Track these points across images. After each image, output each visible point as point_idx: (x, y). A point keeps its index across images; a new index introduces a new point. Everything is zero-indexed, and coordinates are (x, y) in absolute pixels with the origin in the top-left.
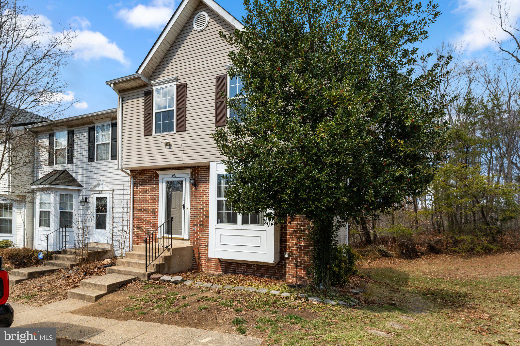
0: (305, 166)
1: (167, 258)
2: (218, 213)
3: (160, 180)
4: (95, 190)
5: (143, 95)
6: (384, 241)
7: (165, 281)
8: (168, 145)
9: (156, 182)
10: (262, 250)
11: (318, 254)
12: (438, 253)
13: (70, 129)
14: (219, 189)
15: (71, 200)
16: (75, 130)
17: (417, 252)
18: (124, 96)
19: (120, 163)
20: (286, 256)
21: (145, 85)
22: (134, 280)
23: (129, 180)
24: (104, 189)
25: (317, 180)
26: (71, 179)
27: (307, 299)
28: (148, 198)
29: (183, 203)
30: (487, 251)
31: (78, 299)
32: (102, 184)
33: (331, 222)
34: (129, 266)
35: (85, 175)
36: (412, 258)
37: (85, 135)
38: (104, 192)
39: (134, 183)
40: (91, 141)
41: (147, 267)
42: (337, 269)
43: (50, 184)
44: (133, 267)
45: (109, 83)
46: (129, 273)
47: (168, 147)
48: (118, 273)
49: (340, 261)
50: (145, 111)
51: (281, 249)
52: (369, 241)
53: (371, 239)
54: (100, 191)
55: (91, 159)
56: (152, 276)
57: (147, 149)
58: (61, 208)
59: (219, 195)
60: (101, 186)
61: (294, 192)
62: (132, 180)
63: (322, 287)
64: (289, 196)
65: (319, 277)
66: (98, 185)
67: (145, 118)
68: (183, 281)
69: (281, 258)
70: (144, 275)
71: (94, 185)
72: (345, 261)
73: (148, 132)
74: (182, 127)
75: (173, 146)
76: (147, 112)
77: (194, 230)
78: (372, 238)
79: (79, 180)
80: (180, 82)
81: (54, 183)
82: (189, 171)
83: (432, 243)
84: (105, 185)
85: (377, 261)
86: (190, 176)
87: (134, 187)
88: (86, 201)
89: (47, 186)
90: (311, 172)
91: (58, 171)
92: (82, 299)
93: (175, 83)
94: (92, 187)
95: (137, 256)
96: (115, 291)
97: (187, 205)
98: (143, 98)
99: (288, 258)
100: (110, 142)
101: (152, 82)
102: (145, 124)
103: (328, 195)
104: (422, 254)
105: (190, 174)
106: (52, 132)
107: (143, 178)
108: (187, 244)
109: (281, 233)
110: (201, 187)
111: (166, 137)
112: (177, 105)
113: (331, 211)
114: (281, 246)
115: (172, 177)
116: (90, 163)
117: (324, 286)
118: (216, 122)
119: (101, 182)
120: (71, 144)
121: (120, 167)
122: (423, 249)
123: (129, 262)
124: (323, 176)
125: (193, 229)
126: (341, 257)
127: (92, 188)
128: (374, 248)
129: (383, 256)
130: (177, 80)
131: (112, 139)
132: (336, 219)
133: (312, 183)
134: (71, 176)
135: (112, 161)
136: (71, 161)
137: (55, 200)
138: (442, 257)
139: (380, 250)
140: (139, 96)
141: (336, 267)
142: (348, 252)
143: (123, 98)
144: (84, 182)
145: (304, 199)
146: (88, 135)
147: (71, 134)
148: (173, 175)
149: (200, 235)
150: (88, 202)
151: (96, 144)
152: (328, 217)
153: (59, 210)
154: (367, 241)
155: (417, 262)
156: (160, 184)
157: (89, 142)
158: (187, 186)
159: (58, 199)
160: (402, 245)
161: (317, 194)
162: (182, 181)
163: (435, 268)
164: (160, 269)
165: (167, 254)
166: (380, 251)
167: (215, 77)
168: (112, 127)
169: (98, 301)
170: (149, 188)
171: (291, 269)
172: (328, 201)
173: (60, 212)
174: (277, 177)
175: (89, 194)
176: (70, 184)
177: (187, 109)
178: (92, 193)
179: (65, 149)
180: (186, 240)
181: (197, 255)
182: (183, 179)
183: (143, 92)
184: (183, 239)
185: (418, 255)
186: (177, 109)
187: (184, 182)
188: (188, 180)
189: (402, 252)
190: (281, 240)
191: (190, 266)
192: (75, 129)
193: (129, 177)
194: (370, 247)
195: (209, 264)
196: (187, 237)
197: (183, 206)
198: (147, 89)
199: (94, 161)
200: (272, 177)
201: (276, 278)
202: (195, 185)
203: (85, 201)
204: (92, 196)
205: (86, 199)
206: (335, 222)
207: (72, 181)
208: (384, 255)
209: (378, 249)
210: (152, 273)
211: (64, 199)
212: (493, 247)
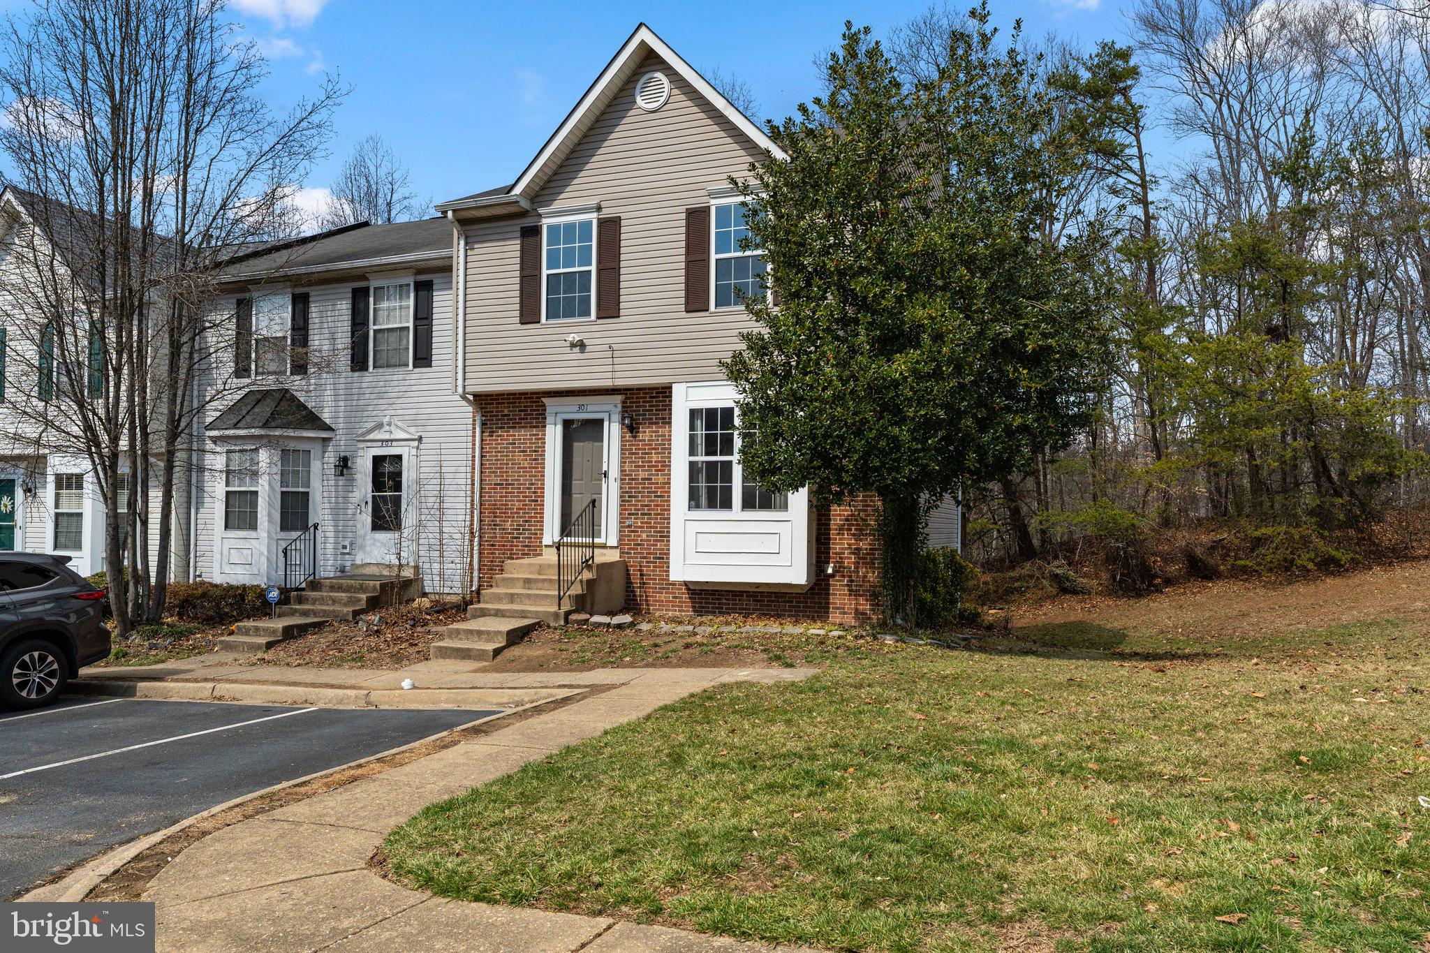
0: (878, 420)
1: (590, 583)
2: (690, 487)
3: (549, 419)
4: (371, 436)
5: (518, 234)
6: (1068, 548)
7: (599, 625)
8: (581, 345)
9: (539, 420)
10: (782, 560)
11: (893, 559)
12: (1209, 578)
13: (299, 291)
14: (692, 439)
15: (308, 464)
16: (312, 294)
17: (1155, 576)
18: (469, 234)
19: (460, 382)
20: (830, 571)
21: (523, 214)
22: (538, 625)
23: (471, 415)
24: (392, 437)
25: (895, 439)
26: (302, 411)
27: (875, 638)
28: (519, 457)
29: (605, 468)
30: (1329, 566)
31: (455, 658)
32: (389, 425)
33: (915, 503)
34: (512, 602)
35: (342, 404)
36: (1139, 595)
37: (344, 307)
38: (394, 444)
39: (483, 424)
40: (359, 320)
41: (558, 601)
42: (928, 596)
43: (263, 425)
44: (521, 603)
45: (442, 209)
46: (523, 614)
47: (577, 349)
48: (496, 615)
49: (936, 580)
50: (522, 270)
51: (818, 557)
52: (1027, 552)
53: (1031, 545)
54: (382, 441)
55: (359, 362)
56: (571, 618)
57: (525, 353)
58: (283, 483)
59: (692, 452)
60: (387, 428)
61: (861, 458)
62: (478, 418)
63: (899, 621)
64: (855, 465)
65: (895, 600)
66: (380, 426)
67: (522, 284)
68: (632, 625)
69: (817, 575)
70: (556, 615)
71: (369, 425)
72: (945, 581)
73: (529, 315)
74: (610, 307)
75: (588, 349)
76: (525, 273)
77: (629, 526)
78: (1036, 542)
79: (326, 416)
80: (607, 213)
82: (618, 399)
83: (1199, 551)
84: (397, 426)
85: (1048, 606)
86: (619, 408)
87: (482, 432)
88: (347, 466)
90: (886, 428)
91: (266, 394)
92: (463, 658)
93: (595, 215)
94: (360, 431)
95: (521, 583)
97: (614, 473)
98: (518, 242)
99: (832, 576)
100: (411, 324)
101: (541, 211)
102: (521, 297)
103: (911, 463)
104: (1168, 582)
105: (620, 406)
106: (247, 295)
107: (506, 412)
108: (614, 556)
109: (819, 524)
110: (646, 434)
111: (573, 328)
112: (599, 262)
113: (915, 485)
114: (819, 552)
115: (578, 412)
116: (357, 374)
117: (902, 619)
118: (687, 303)
119: (386, 420)
120: (301, 327)
121: (460, 390)
122: (1173, 569)
123: (512, 595)
124: (903, 433)
125: (628, 522)
126: (937, 572)
127: (363, 434)
128: (1040, 568)
129: (1065, 591)
130: (599, 209)
131: (416, 318)
132: (924, 496)
133: (888, 444)
135: (417, 370)
136: (300, 367)
137: (272, 464)
138: (1216, 588)
139: (1057, 575)
140: (508, 236)
141: (925, 591)
142: (951, 561)
143: (466, 237)
144: (341, 420)
145: (876, 469)
146: (350, 306)
147: (301, 304)
148: (580, 406)
149: (644, 536)
150: (351, 469)
151: (372, 328)
152: (912, 494)
153: (278, 489)
154: (1022, 552)
155: (1151, 604)
156: (550, 429)
157: (354, 323)
158: (613, 432)
159: (278, 462)
160: (1112, 559)
161: (894, 460)
162: (601, 422)
163: (1190, 616)
164: (582, 603)
165: (587, 575)
166: (1055, 577)
167: (683, 209)
168: (417, 290)
169: (499, 657)
170: (521, 435)
171: (839, 595)
172: (911, 471)
173: (283, 493)
174: (837, 436)
175: (353, 448)
176: (302, 425)
177: (623, 271)
178: (361, 445)
179: (285, 338)
180: (612, 547)
181: (636, 581)
182: (605, 416)
183: (518, 228)
184: (604, 546)
185: (1155, 586)
186: (599, 271)
187: (606, 424)
188: (616, 417)
189: (1114, 577)
190: (818, 540)
191: (622, 603)
192: (314, 292)
193: (470, 409)
194: (1027, 568)
195: (663, 596)
196: (613, 541)
197: (606, 475)
198: (528, 222)
199: (366, 369)
200: (830, 436)
201: (808, 617)
202: (632, 428)
203: (344, 465)
204: (360, 453)
205: (346, 459)
206: (922, 501)
207: (306, 417)
208: (1065, 588)
209: (1051, 571)
210: (570, 612)
211: (292, 462)
212: (1343, 556)
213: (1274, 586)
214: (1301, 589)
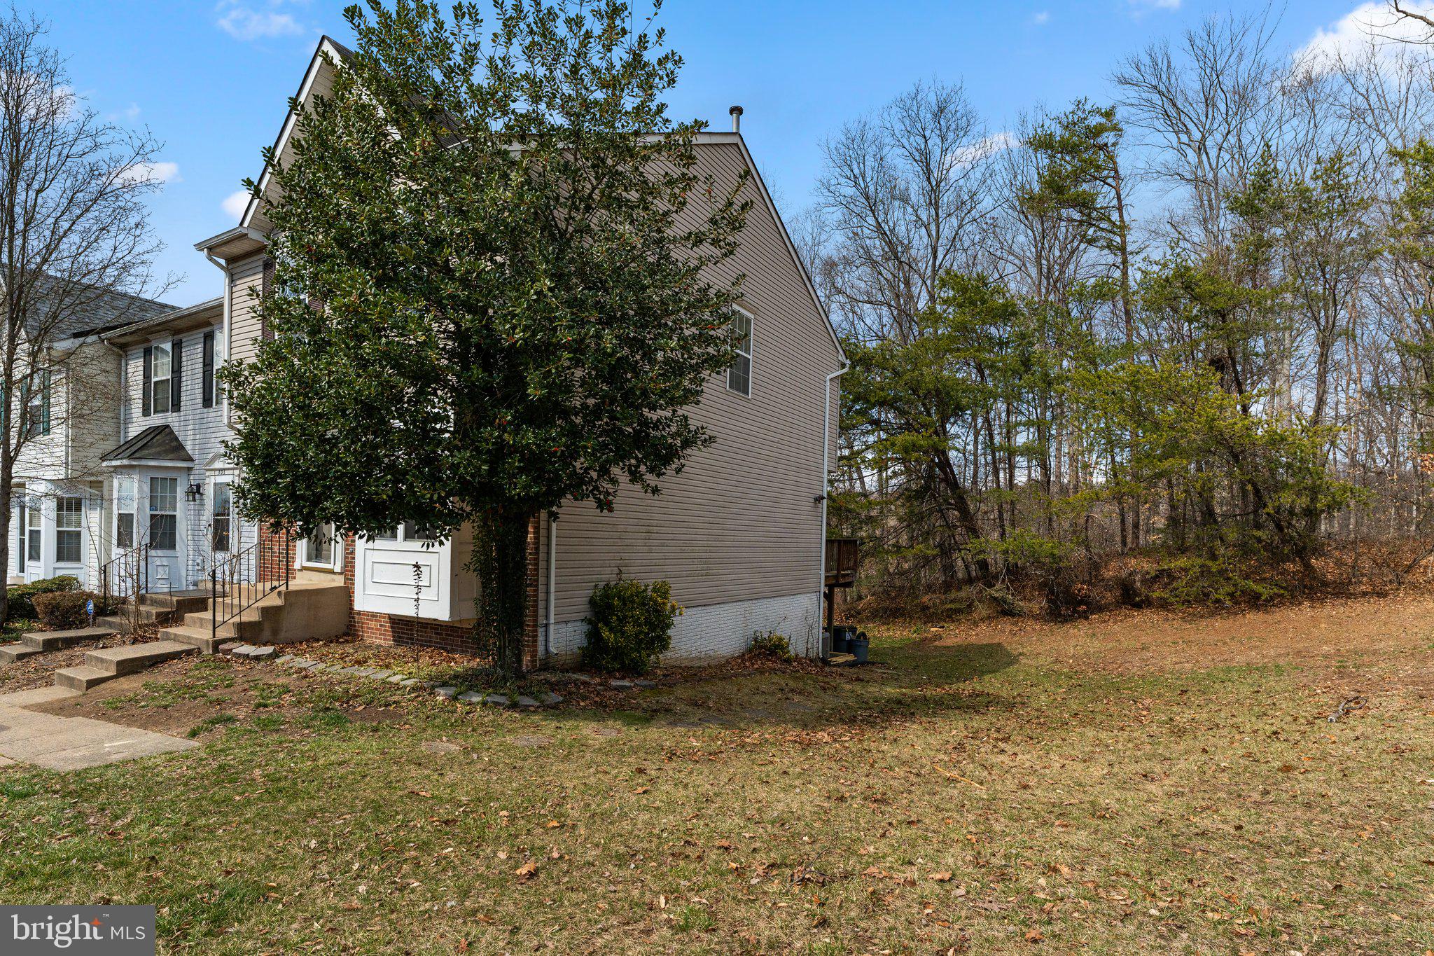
1: (269, 611)
4: (212, 467)
5: (261, 269)
13: (176, 338)
15: (173, 490)
16: (183, 340)
17: (1080, 603)
18: (234, 271)
21: (262, 249)
22: (189, 653)
24: (226, 466)
26: (174, 444)
31: (67, 686)
34: (201, 626)
35: (197, 437)
36: (1066, 620)
37: (199, 348)
38: (227, 472)
40: (208, 363)
41: (214, 628)
43: (129, 457)
45: (199, 247)
54: (220, 470)
55: (207, 401)
56: (221, 647)
58: (152, 507)
60: (222, 458)
66: (217, 457)
70: (208, 643)
71: (211, 456)
79: (189, 448)
81: (137, 455)
83: (1137, 580)
85: (983, 627)
88: (198, 492)
89: (125, 462)
92: (71, 687)
94: (207, 461)
96: (137, 673)
98: (261, 275)
106: (149, 344)
116: (206, 410)
119: (221, 451)
120: (177, 370)
123: (201, 619)
125: (351, 549)
127: (208, 464)
128: (979, 591)
134: (177, 439)
136: (176, 407)
137: (140, 490)
139: (995, 599)
140: (256, 270)
143: (229, 276)
144: (196, 452)
146: (202, 350)
147: (177, 348)
150: (202, 495)
151: (215, 367)
153: (148, 512)
155: (1071, 631)
157: (205, 365)
159: (147, 488)
164: (245, 632)
165: (272, 601)
169: (94, 688)
173: (152, 517)
175: (203, 477)
176: (170, 456)
178: (208, 473)
179: (168, 380)
180: (338, 574)
183: (261, 263)
184: (331, 572)
185: (1082, 613)
191: (344, 629)
192: (184, 338)
194: (966, 591)
196: (338, 569)
199: (212, 405)
203: (195, 492)
204: (208, 481)
205: (198, 486)
207: (175, 448)
209: (988, 595)
210: (224, 641)
211: (160, 487)
212: (1264, 590)
213: (1193, 618)
214: (1218, 623)
